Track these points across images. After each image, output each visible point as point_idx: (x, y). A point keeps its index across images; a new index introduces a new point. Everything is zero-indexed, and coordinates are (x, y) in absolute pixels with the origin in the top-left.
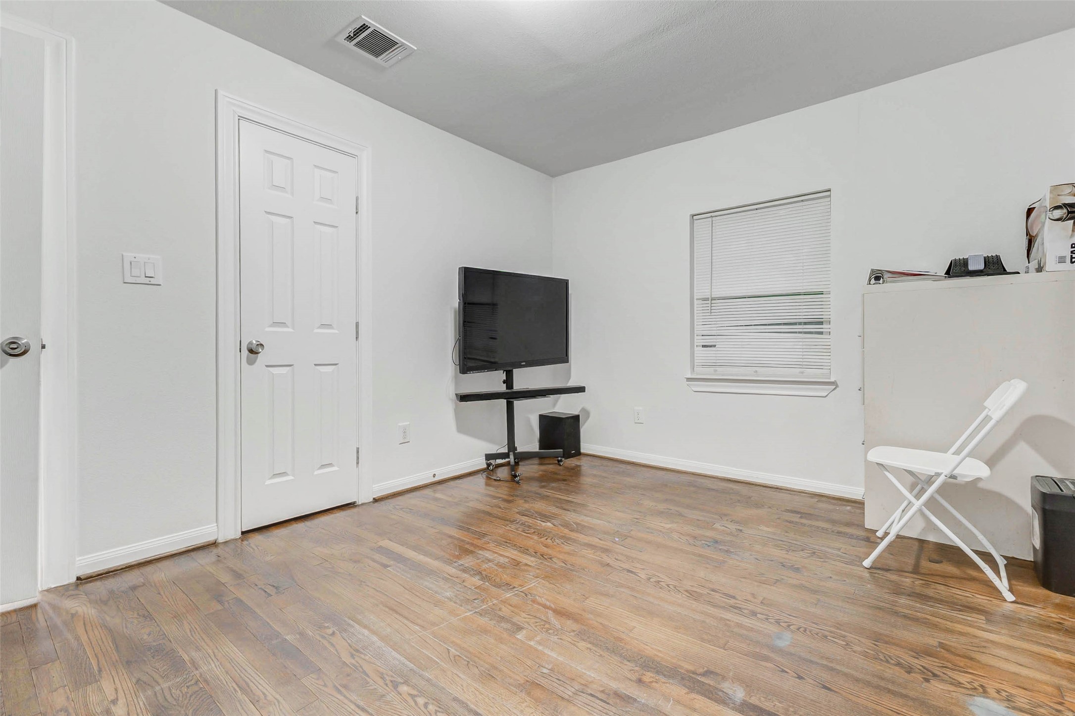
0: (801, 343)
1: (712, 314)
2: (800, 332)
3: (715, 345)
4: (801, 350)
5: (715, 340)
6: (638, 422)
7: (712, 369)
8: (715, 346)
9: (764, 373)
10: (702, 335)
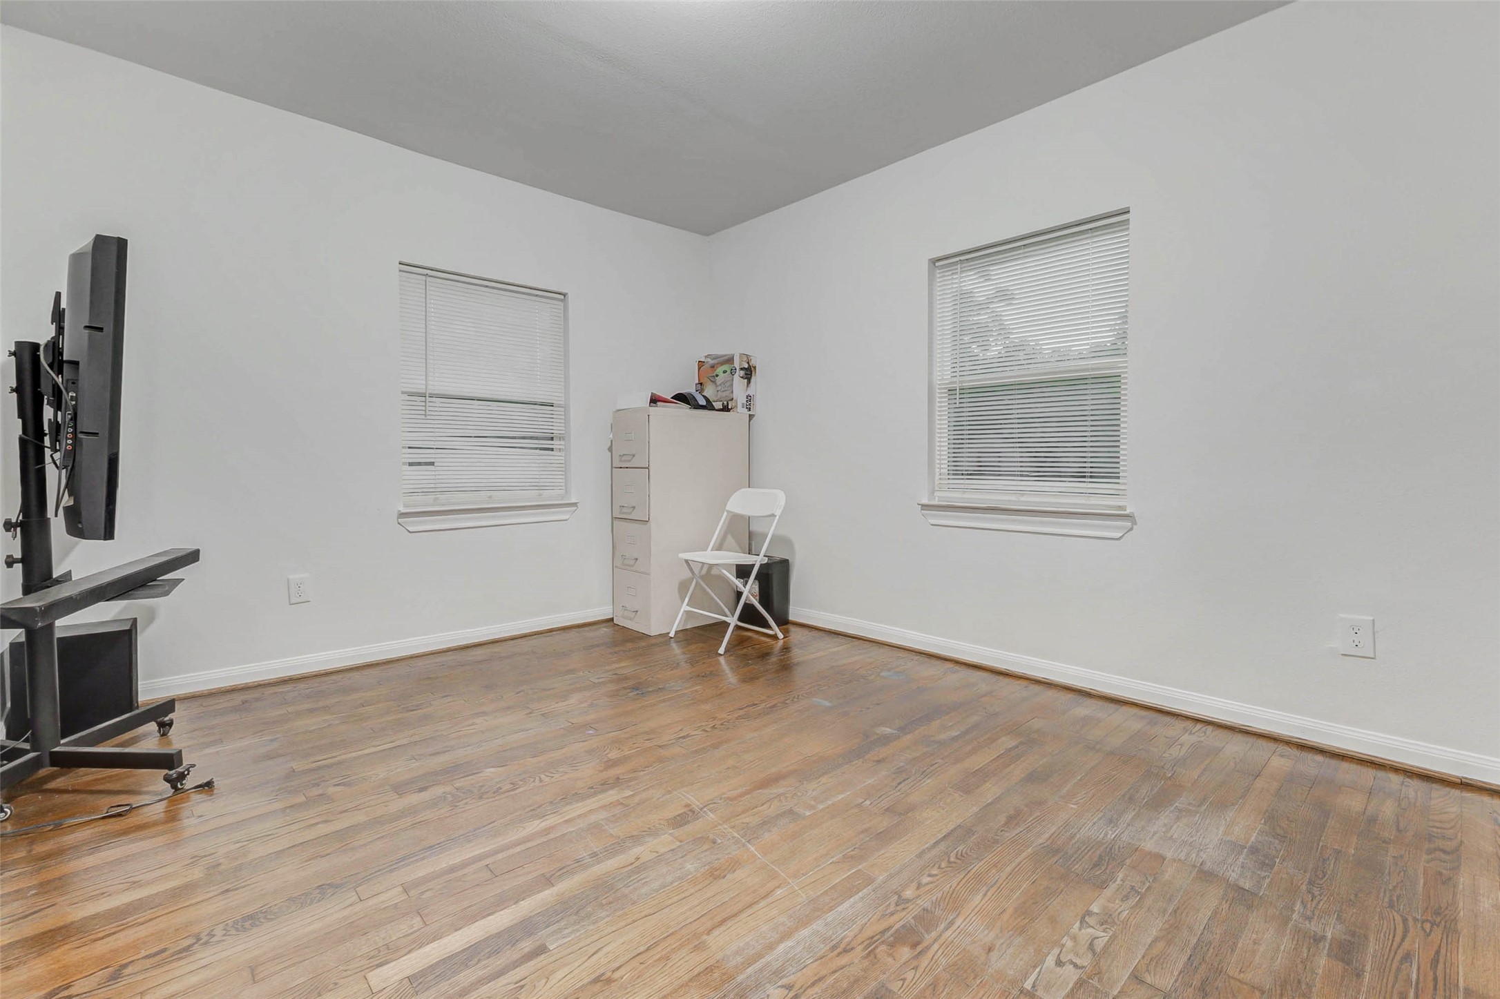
0: (537, 461)
1: (428, 417)
2: (536, 448)
3: (434, 462)
4: (537, 469)
5: (433, 456)
6: (300, 600)
7: (431, 498)
8: (432, 464)
9: (500, 499)
10: (409, 448)
